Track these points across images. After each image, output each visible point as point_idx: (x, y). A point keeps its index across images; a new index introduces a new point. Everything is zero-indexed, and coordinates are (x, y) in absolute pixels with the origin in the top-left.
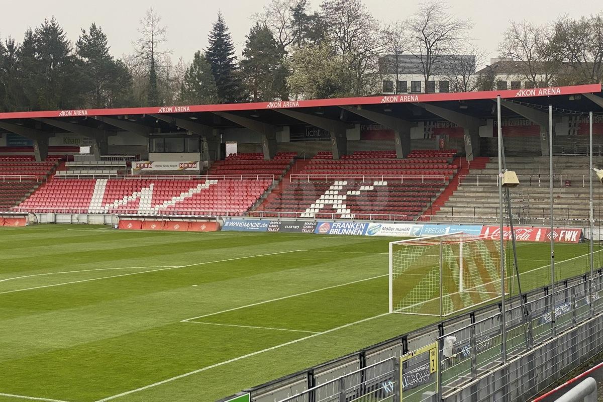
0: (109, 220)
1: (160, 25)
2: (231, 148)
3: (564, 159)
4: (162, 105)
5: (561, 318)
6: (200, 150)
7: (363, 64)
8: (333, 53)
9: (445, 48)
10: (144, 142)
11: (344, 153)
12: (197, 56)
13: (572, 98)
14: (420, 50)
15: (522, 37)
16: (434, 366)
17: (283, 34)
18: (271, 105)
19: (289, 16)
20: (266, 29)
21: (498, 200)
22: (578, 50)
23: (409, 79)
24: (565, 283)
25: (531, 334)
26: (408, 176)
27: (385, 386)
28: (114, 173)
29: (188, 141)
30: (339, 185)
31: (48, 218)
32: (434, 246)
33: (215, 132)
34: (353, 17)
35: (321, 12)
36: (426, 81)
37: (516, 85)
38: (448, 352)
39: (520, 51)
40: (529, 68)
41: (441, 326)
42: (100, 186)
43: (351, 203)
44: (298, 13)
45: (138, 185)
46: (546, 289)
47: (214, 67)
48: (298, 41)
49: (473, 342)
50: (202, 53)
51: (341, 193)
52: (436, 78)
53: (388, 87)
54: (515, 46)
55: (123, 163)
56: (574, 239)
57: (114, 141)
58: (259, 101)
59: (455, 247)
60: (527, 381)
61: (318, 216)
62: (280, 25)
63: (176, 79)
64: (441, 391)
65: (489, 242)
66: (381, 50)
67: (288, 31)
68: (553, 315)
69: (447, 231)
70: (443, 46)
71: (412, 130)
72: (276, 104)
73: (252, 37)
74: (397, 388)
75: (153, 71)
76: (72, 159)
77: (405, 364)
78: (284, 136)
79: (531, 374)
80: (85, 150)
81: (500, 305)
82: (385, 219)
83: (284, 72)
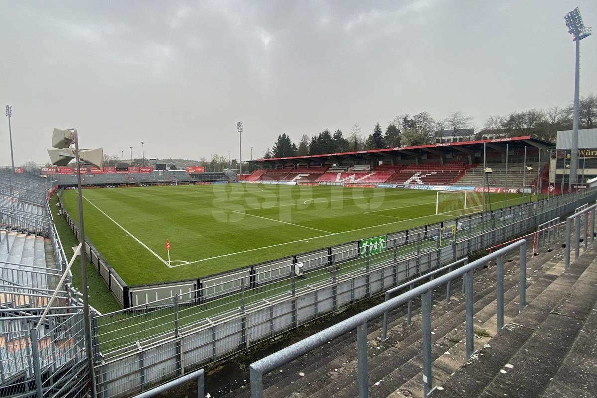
0: (341, 184)
1: (359, 128)
2: (380, 163)
3: (512, 164)
4: (358, 151)
5: (508, 219)
6: (370, 164)
7: (429, 134)
8: (417, 131)
9: (462, 127)
10: (352, 162)
11: (420, 163)
12: (370, 136)
13: (516, 142)
14: (451, 128)
15: (495, 121)
16: (454, 232)
17: (399, 126)
18: (394, 149)
19: (402, 121)
20: (394, 126)
21: (483, 178)
22: (520, 124)
23: (446, 138)
24: (510, 207)
25: (494, 224)
26: (445, 170)
27: (434, 237)
28: (343, 171)
29: (366, 161)
30: (418, 174)
31: (324, 183)
32: (455, 194)
33: (375, 158)
34: (425, 119)
35: (413, 119)
36: (453, 139)
37: (491, 138)
38: (459, 228)
39: (494, 126)
40: (498, 131)
41: (456, 220)
42: (339, 175)
43: (422, 179)
44: (405, 120)
45: (350, 174)
46: (502, 209)
47: (376, 139)
48: (405, 128)
49: (470, 225)
50: (372, 135)
51: (419, 176)
52: (458, 137)
53: (438, 141)
54: (491, 124)
55: (346, 168)
56: (515, 192)
57: (343, 162)
58: (390, 148)
59: (463, 194)
60: (491, 240)
61: (410, 183)
62: (398, 124)
63: (363, 143)
64: (456, 241)
65: (478, 193)
66: (436, 129)
67: (401, 126)
68: (504, 218)
69: (460, 188)
70: (461, 126)
71: (447, 155)
72: (397, 149)
73: (389, 129)
74: (439, 238)
75: (356, 141)
76: (331, 167)
77: (442, 231)
78: (399, 159)
79: (493, 238)
80: (335, 165)
81: (482, 214)
82: (436, 185)
83: (399, 138)
